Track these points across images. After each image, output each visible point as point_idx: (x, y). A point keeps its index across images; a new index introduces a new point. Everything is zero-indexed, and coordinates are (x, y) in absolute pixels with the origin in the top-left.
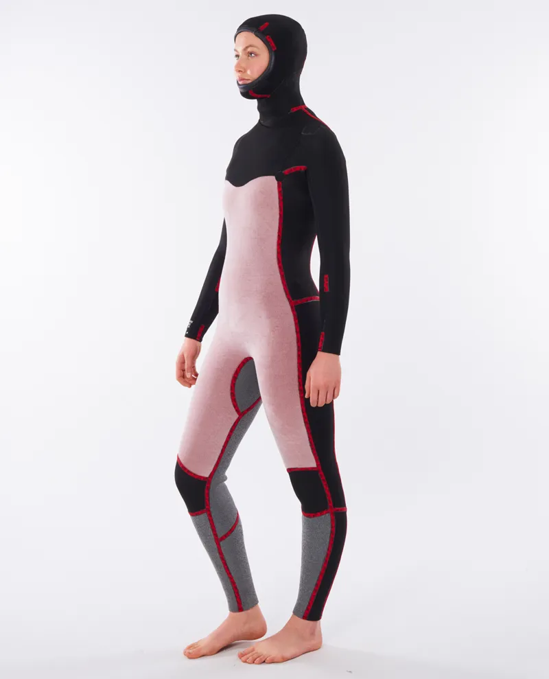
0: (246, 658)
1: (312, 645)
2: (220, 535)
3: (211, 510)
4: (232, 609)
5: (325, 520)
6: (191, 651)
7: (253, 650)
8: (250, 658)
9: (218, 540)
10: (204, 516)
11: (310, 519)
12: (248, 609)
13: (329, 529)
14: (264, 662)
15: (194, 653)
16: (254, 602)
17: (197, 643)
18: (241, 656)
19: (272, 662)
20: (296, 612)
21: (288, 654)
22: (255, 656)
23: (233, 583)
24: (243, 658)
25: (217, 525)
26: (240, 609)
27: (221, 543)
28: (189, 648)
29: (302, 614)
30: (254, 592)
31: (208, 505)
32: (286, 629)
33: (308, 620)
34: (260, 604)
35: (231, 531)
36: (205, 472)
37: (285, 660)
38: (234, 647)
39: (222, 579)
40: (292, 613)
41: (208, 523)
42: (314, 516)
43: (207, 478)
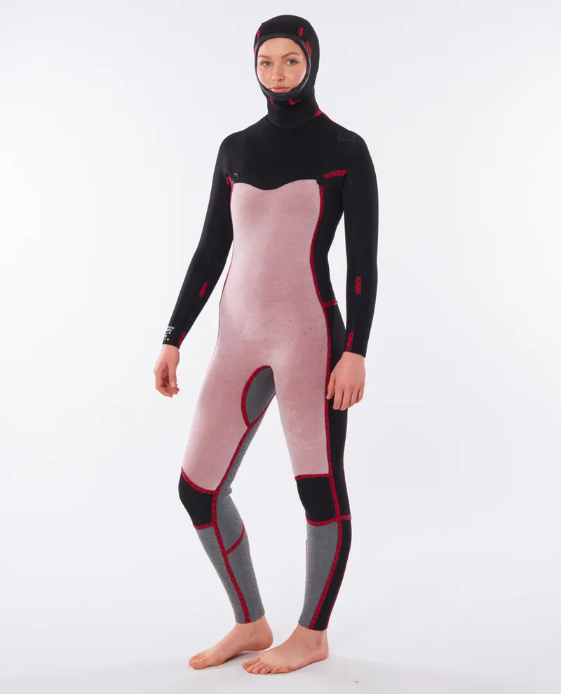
0: (252, 669)
1: (318, 655)
2: (227, 548)
3: (218, 523)
4: (239, 620)
5: (333, 528)
6: (196, 661)
7: (259, 660)
8: (256, 668)
9: (225, 553)
10: (211, 529)
11: (318, 528)
12: (255, 620)
13: (336, 538)
14: (270, 672)
15: (200, 663)
16: (261, 613)
17: (203, 653)
18: (246, 666)
19: (278, 672)
20: (301, 622)
21: (294, 665)
22: (261, 666)
23: (240, 594)
24: (249, 669)
25: (224, 537)
26: (248, 621)
27: (229, 556)
28: (195, 658)
29: (308, 624)
30: (260, 602)
31: (215, 518)
32: (292, 638)
33: (315, 629)
34: (266, 615)
35: (238, 542)
36: (212, 486)
37: (291, 670)
38: (240, 657)
39: (229, 591)
40: (297, 623)
41: (215, 536)
42: (321, 525)
43: (213, 491)
